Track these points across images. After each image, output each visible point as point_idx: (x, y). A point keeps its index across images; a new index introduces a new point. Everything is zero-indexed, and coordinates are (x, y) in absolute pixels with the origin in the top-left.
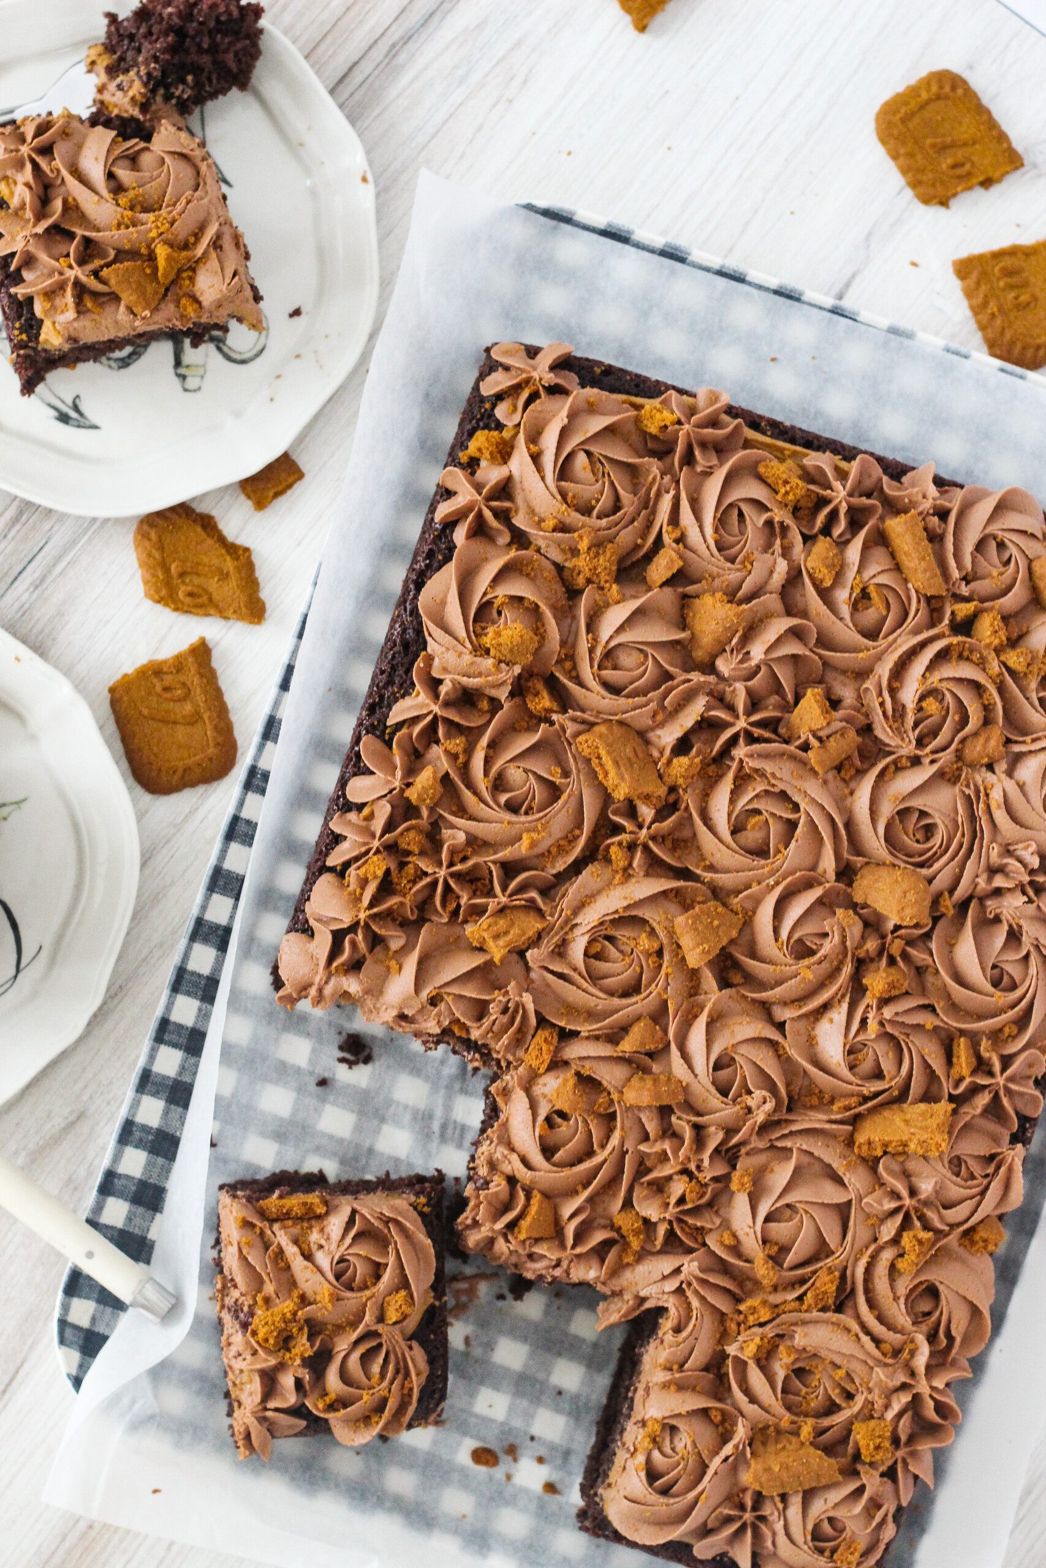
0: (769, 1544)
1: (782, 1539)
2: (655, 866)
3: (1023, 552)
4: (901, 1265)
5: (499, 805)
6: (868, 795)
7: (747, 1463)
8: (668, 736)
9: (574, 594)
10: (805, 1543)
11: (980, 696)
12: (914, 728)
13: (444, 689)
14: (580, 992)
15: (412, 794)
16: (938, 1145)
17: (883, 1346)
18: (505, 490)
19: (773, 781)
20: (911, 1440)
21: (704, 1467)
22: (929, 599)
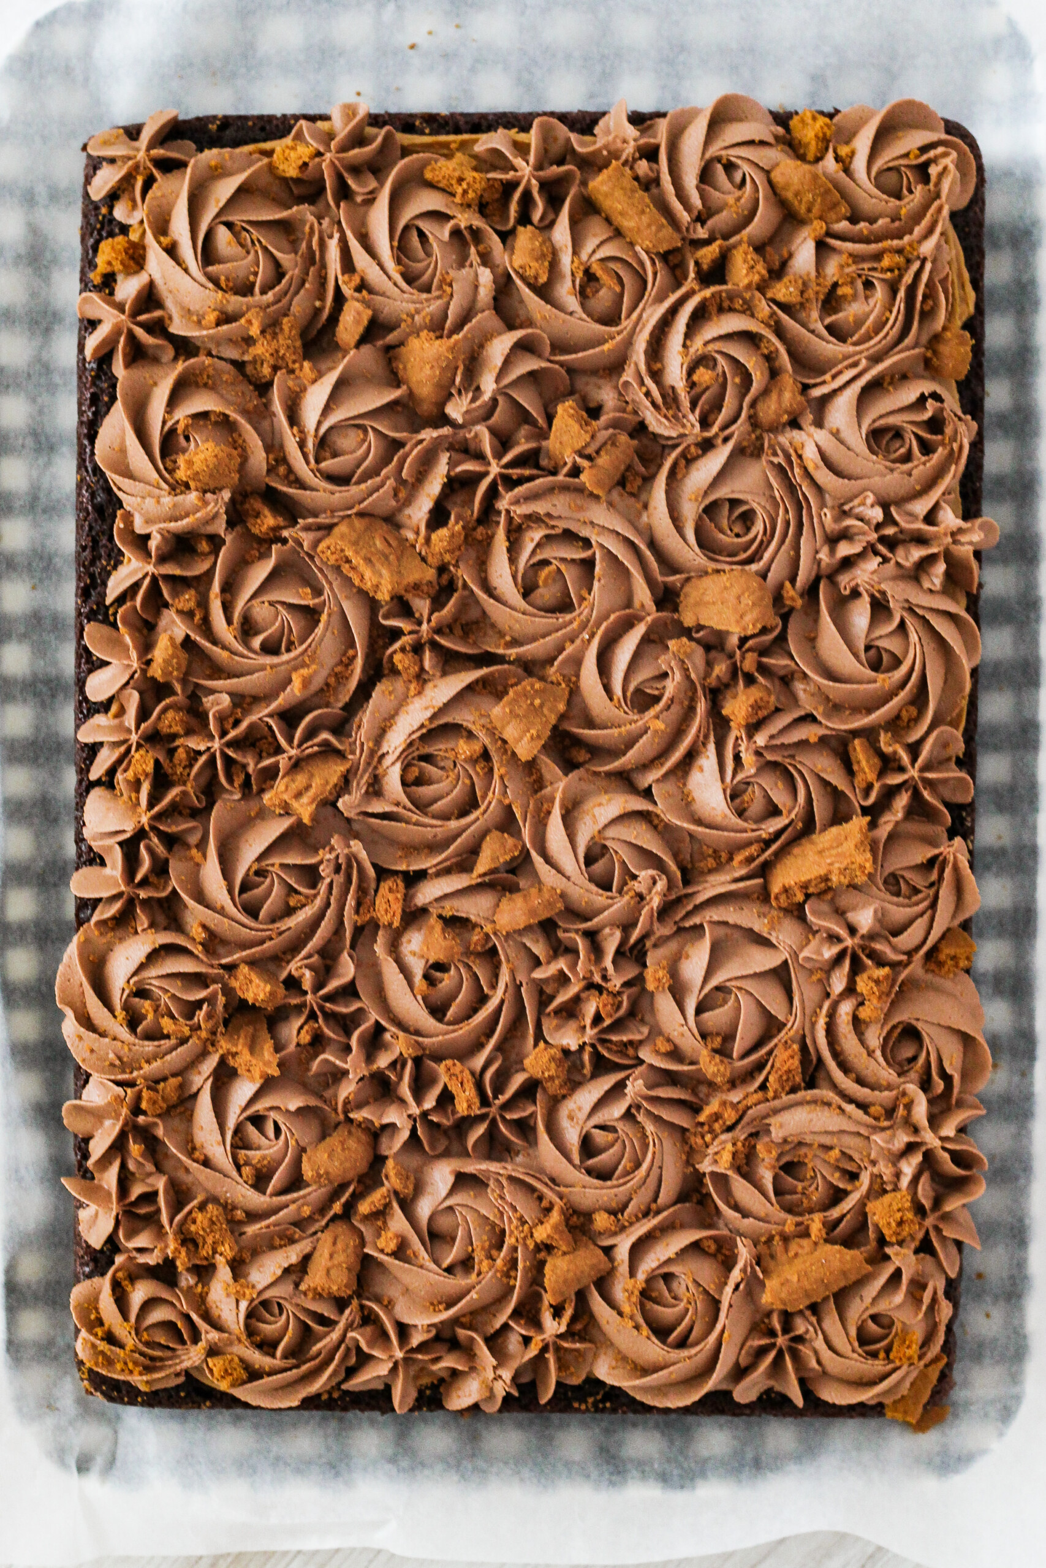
0: (814, 1364)
1: (826, 1354)
2: (450, 661)
4: (864, 1013)
5: (255, 652)
6: (664, 503)
7: (762, 1284)
8: (420, 510)
9: (263, 388)
10: (854, 1351)
11: (759, 346)
12: (693, 408)
13: (153, 544)
14: (411, 827)
15: (156, 671)
16: (862, 867)
17: (872, 1110)
18: (149, 298)
19: (552, 523)
20: (938, 1202)
21: (715, 1304)
22: (665, 257)
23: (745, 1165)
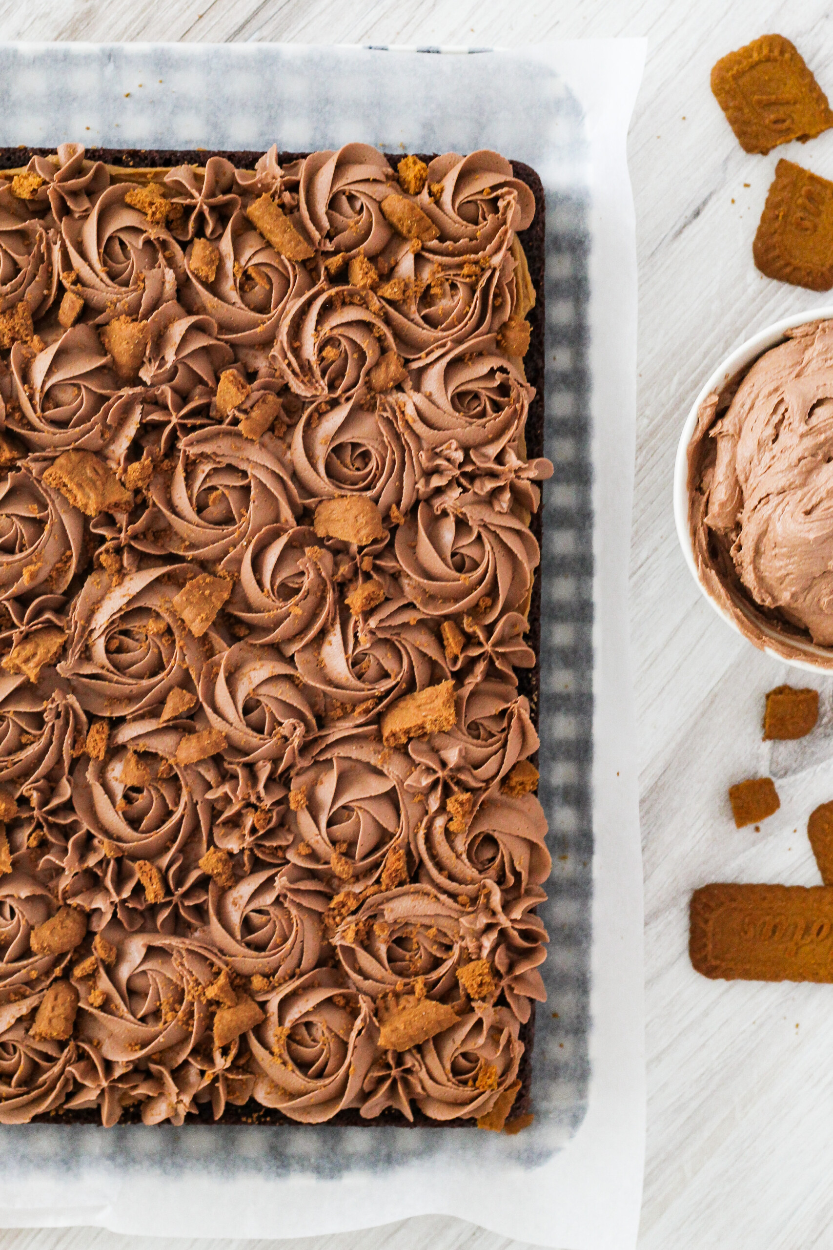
0: (419, 1089)
1: (429, 1083)
2: (143, 561)
3: (371, 197)
4: (453, 827)
6: (301, 444)
7: (378, 1030)
8: (121, 447)
10: (449, 1080)
11: (371, 331)
12: (323, 376)
14: (112, 684)
16: (448, 719)
17: (460, 899)
19: (218, 460)
20: (511, 967)
21: (344, 1044)
22: (304, 263)
23: (366, 940)
